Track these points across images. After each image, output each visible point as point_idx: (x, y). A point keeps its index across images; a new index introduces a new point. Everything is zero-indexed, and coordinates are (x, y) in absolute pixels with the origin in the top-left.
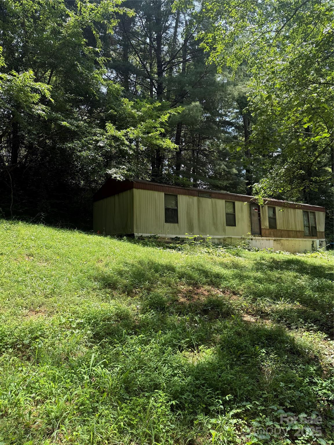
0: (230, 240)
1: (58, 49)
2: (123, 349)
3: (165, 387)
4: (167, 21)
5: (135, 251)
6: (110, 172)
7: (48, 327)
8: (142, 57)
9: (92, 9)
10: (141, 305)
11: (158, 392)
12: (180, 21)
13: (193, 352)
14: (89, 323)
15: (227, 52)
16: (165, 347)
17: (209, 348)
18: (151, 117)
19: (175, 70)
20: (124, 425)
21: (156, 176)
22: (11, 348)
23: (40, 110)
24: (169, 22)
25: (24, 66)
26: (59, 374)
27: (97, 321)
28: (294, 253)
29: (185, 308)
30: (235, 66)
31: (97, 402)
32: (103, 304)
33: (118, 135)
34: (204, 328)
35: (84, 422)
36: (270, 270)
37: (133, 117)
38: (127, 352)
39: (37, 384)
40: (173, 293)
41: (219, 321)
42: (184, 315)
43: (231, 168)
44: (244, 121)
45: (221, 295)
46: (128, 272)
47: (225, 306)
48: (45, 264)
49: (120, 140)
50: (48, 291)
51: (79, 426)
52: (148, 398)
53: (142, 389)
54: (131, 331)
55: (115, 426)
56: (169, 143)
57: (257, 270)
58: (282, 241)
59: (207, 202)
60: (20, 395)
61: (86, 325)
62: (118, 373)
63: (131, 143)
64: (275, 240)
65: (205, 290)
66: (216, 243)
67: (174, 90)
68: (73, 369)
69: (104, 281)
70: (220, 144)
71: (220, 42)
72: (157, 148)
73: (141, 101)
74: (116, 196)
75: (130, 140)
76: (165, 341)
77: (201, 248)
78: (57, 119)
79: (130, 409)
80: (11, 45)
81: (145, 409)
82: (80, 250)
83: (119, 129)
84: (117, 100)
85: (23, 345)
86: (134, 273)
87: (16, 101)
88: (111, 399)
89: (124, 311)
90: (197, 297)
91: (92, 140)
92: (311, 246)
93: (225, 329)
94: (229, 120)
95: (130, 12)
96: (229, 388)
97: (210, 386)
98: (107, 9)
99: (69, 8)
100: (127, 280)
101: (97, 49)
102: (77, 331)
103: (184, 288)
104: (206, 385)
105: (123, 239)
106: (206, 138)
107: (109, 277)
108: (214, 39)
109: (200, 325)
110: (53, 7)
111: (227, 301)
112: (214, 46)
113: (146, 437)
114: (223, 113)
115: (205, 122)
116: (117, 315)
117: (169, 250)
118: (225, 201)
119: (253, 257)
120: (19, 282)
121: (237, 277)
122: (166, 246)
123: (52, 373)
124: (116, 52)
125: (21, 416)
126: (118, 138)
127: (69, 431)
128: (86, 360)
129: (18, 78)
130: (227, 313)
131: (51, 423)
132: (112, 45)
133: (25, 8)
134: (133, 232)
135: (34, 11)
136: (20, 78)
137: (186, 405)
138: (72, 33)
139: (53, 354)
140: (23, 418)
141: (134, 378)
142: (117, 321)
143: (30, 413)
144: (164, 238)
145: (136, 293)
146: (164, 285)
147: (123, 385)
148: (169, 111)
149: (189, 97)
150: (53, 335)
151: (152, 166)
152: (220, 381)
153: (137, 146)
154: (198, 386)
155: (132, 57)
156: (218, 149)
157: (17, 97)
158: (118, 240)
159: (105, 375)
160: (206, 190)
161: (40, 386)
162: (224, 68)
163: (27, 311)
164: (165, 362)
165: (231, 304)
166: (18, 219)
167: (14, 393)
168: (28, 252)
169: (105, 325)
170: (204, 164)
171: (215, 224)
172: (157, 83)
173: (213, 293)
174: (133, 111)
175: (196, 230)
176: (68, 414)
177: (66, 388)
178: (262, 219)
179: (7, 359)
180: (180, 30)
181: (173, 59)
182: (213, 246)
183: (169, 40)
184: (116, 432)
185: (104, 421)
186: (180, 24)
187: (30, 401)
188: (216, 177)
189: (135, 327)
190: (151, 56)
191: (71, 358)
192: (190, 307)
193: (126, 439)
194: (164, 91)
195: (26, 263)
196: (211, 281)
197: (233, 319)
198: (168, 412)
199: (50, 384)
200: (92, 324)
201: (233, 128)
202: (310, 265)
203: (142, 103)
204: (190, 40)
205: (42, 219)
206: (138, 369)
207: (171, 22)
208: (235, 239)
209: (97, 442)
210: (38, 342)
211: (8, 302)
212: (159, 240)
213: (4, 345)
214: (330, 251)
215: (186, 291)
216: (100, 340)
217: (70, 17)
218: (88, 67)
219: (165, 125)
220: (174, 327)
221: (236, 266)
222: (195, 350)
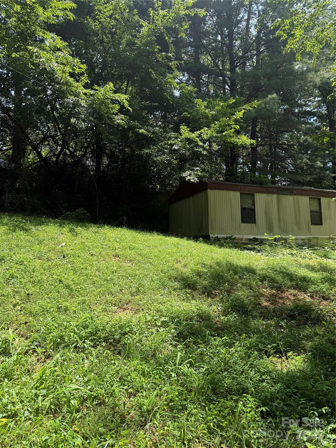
0: (316, 241)
1: (134, 60)
2: (207, 349)
3: (254, 392)
4: (239, 15)
5: (212, 252)
6: (184, 175)
7: (136, 324)
8: (213, 55)
9: (165, 16)
10: (222, 307)
11: (246, 397)
12: (252, 13)
13: (281, 358)
14: (173, 322)
15: (306, 36)
16: (250, 351)
17: (299, 355)
18: (225, 115)
19: (248, 64)
20: (214, 426)
21: (231, 175)
22: (104, 341)
23: (120, 120)
24: (241, 16)
25: (103, 80)
26: (148, 370)
27: (180, 320)
29: (269, 312)
30: (316, 50)
31: (186, 400)
32: (185, 304)
33: (192, 137)
34: (292, 334)
35: (174, 419)
37: (207, 117)
38: (212, 353)
39: (129, 377)
40: (255, 297)
41: (309, 327)
42: (269, 320)
43: (315, 161)
44: (328, 109)
45: (308, 299)
46: (206, 274)
47: (314, 312)
48: (130, 264)
49: (194, 141)
50: (134, 290)
51: (170, 422)
52: (236, 401)
53: (229, 391)
54: (214, 333)
55: (205, 426)
56: (245, 140)
59: (289, 200)
60: (115, 386)
61: (170, 324)
62: (204, 374)
63: (204, 143)
65: (291, 294)
66: (300, 244)
67: (248, 85)
68: (160, 365)
69: (184, 281)
70: (301, 136)
71: (299, 27)
72: (232, 146)
73: (214, 100)
74: (191, 198)
75: (204, 140)
76: (250, 344)
77: (283, 250)
78: (135, 127)
79: (218, 411)
80: (92, 63)
81: (234, 413)
82: (160, 251)
83: (192, 131)
84: (190, 102)
85: (114, 340)
86: (212, 274)
87: (99, 113)
88: (198, 399)
89: (206, 312)
90: (282, 301)
91: (167, 144)
93: (315, 336)
94: (310, 110)
95: (201, 12)
96: (324, 400)
97: (303, 395)
98: (178, 13)
99: (143, 19)
100: (206, 281)
101: (170, 54)
102: (162, 329)
103: (267, 291)
104: (298, 394)
105: (199, 241)
106: (284, 131)
107: (188, 278)
108: (292, 25)
109: (286, 331)
110: (128, 20)
111: (316, 307)
112: (292, 32)
113: (236, 441)
114: (303, 103)
115: (283, 114)
116: (199, 315)
117: (247, 251)
118: (309, 198)
120: (107, 281)
121: (326, 281)
122: (244, 247)
123: (141, 368)
124: (188, 54)
125: (116, 405)
126: (192, 140)
127: (161, 425)
128: (171, 358)
129: (100, 91)
130: (317, 319)
131: (144, 416)
132: (184, 47)
133: (103, 26)
134: (208, 232)
135: (111, 27)
136: (101, 92)
137: (278, 413)
138: (146, 42)
139: (141, 350)
140: (119, 408)
141: (220, 381)
142: (199, 321)
143: (125, 404)
144: (241, 239)
145: (216, 295)
146: (244, 288)
147: (210, 386)
148: (244, 107)
149: (264, 90)
150: (140, 331)
151: (226, 165)
152: (314, 392)
153: (210, 146)
154: (289, 394)
155: (203, 57)
156: (299, 142)
157: (100, 109)
158: (194, 241)
159: (191, 375)
160: (286, 187)
161: (131, 380)
162: (304, 54)
163: (116, 308)
164: (252, 366)
165: (321, 310)
166: (104, 223)
167: (109, 384)
168: (114, 254)
169: (188, 325)
170: (283, 159)
171: (298, 223)
172: (230, 79)
173: (301, 297)
174: (207, 111)
175: (276, 229)
176: (159, 408)
177: (155, 384)
179: (101, 352)
180: (254, 21)
181: (247, 53)
182: (297, 247)
183: (241, 34)
184: (205, 432)
185: (193, 419)
186: (253, 16)
187: (123, 393)
188: (297, 171)
189: (217, 329)
190: (223, 53)
191: (157, 355)
192: (274, 312)
193: (217, 440)
194: (238, 88)
195: (113, 263)
196: (297, 285)
197: (324, 326)
198: (258, 418)
199: (140, 378)
200: (175, 323)
201: (315, 118)
203: (215, 103)
204: (264, 30)
205: (124, 223)
206: (224, 371)
207: (243, 15)
208: (322, 239)
209: (188, 439)
210: (127, 337)
211: (99, 299)
212: (235, 241)
213: (98, 339)
215: (270, 295)
216: (185, 339)
217: (144, 27)
218: (162, 73)
219: (240, 122)
220: (259, 332)
221: (324, 269)
222: (283, 356)
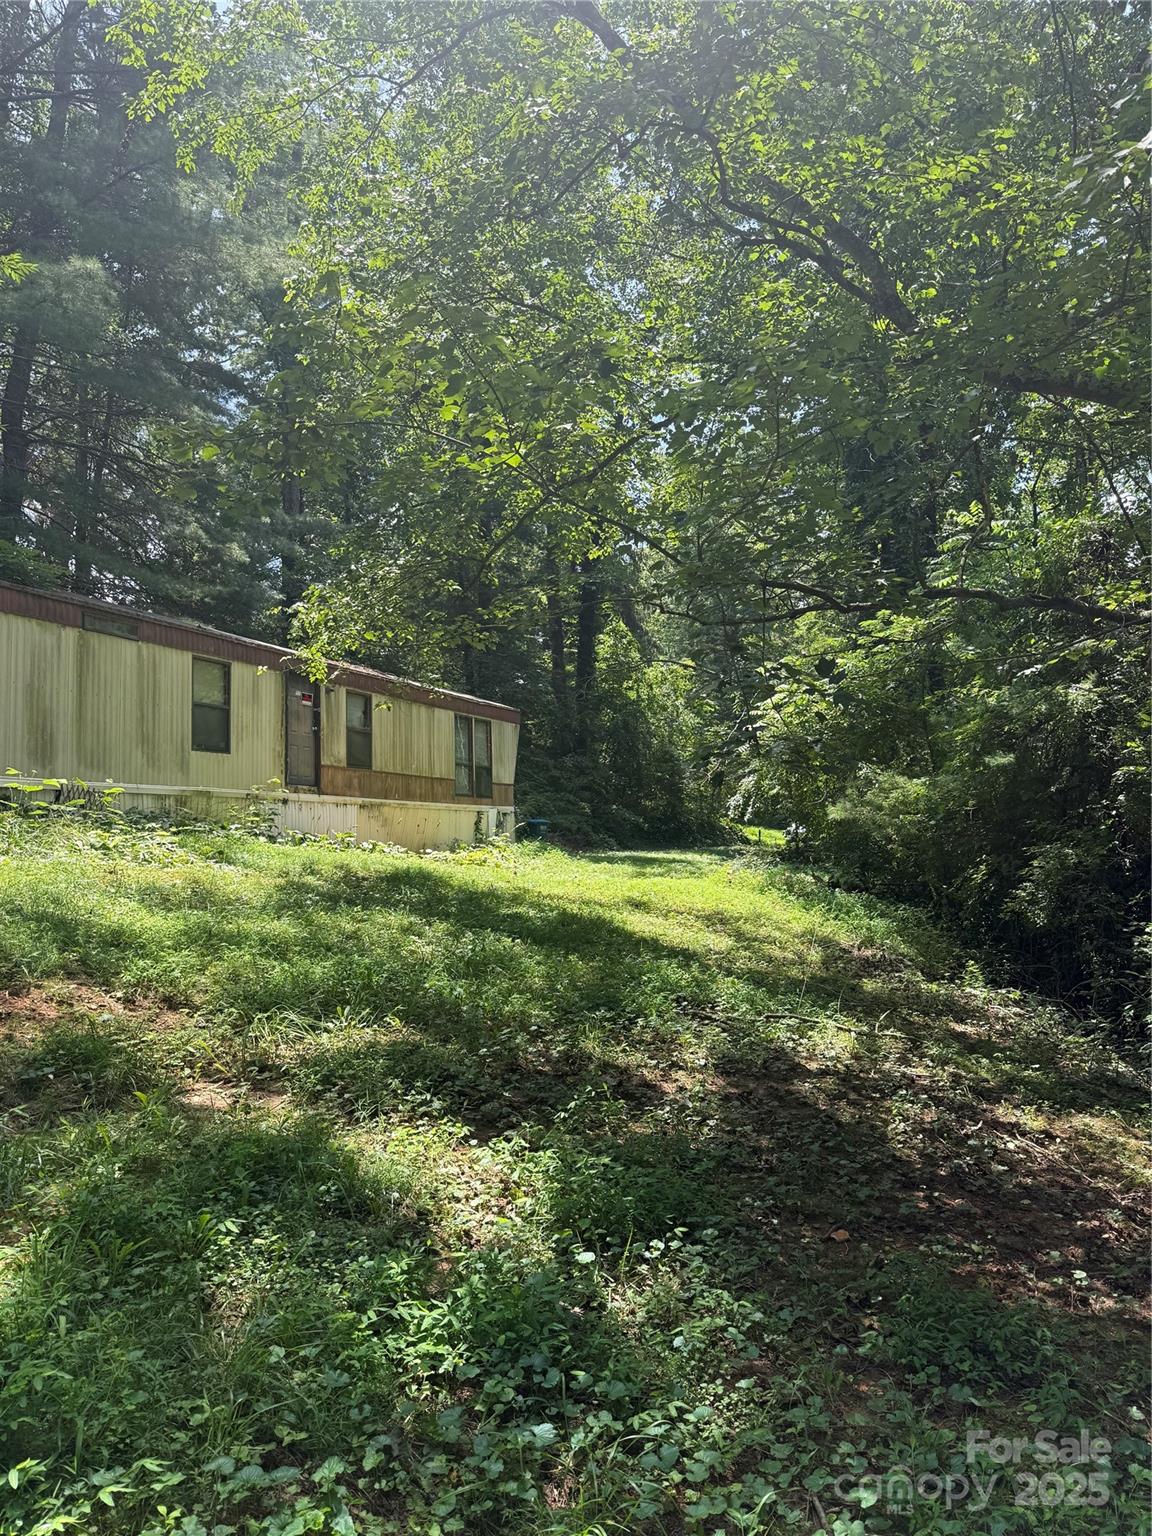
0: (202, 803)
19: (16, 120)
28: (419, 849)
30: (247, 164)
36: (327, 910)
43: (226, 539)
45: (114, 1013)
47: (119, 1059)
57: (280, 910)
58: (386, 810)
59: (120, 655)
64: (362, 807)
65: (49, 1000)
66: (147, 812)
77: (76, 831)
90: (4, 1030)
92: (473, 827)
94: (231, 368)
106: (137, 414)
111: (134, 1037)
112: (165, 56)
114: (212, 339)
118: (194, 658)
119: (277, 863)
121: (193, 942)
130: (124, 1084)
165: (148, 1048)
170: (124, 513)
171: (147, 740)
173: (83, 1008)
175: (65, 756)
178: (324, 733)
182: (129, 823)
188: (171, 565)
196: (83, 961)
197: (140, 1106)
201: (243, 400)
202: (461, 890)
208: (225, 799)
214: (526, 843)
221: (201, 898)
